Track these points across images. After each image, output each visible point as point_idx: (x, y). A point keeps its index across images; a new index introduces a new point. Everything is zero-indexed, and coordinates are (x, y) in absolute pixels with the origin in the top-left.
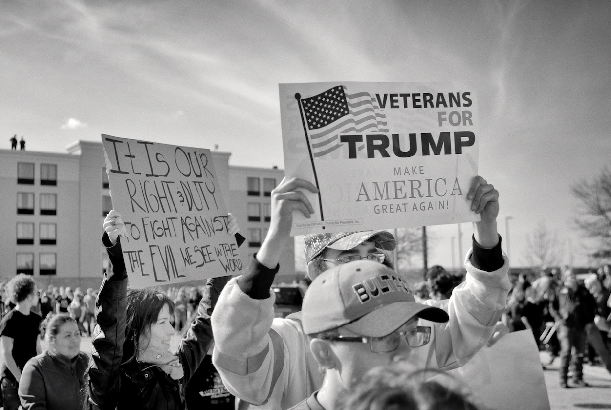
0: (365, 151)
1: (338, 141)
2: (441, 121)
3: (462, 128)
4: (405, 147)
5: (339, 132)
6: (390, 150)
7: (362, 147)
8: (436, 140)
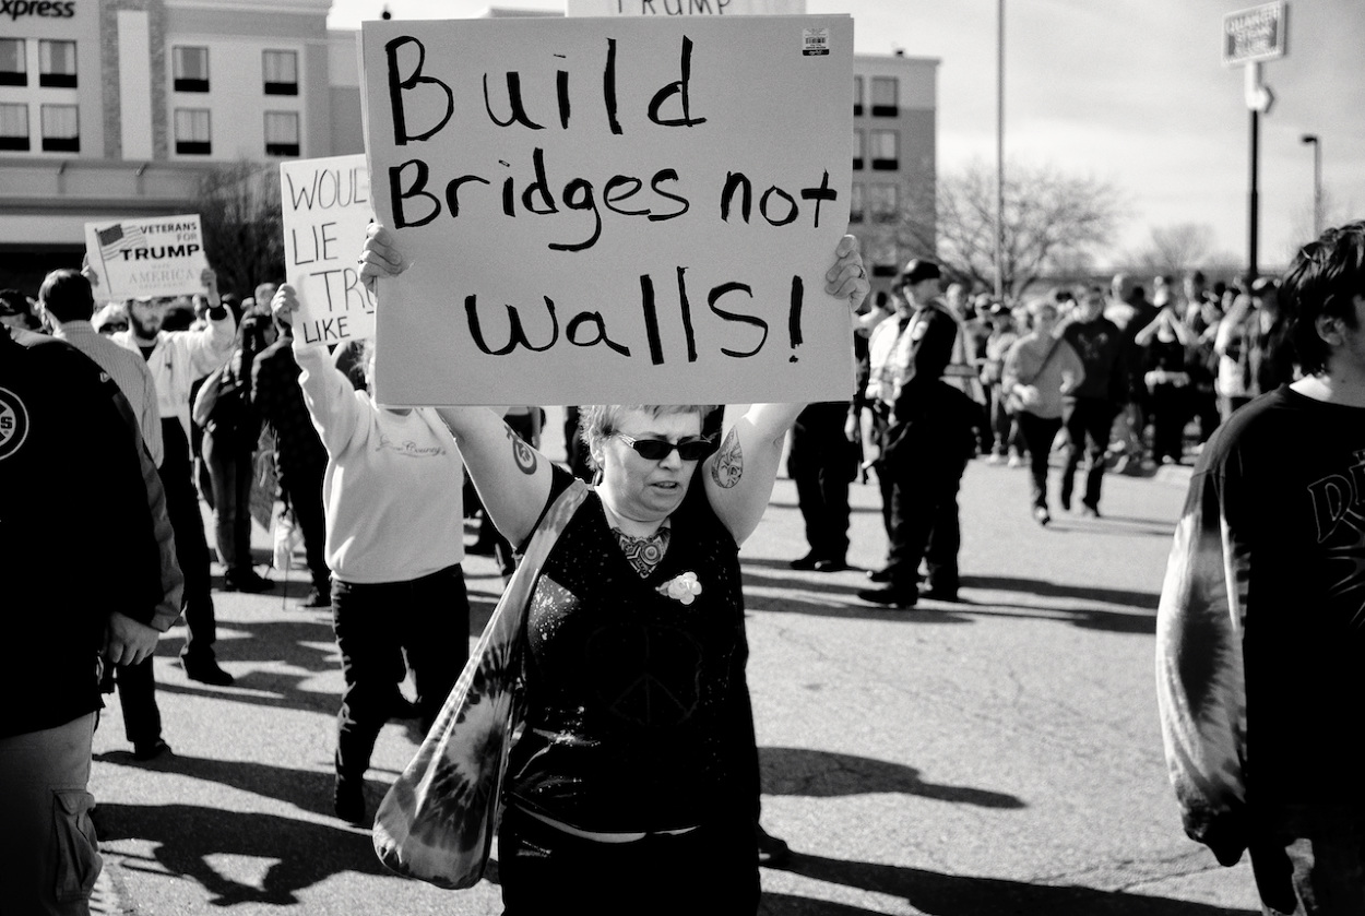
0: (134, 255)
1: (118, 252)
2: (179, 238)
3: (191, 242)
4: (158, 253)
5: (119, 247)
6: (149, 254)
7: (132, 255)
8: (176, 249)
